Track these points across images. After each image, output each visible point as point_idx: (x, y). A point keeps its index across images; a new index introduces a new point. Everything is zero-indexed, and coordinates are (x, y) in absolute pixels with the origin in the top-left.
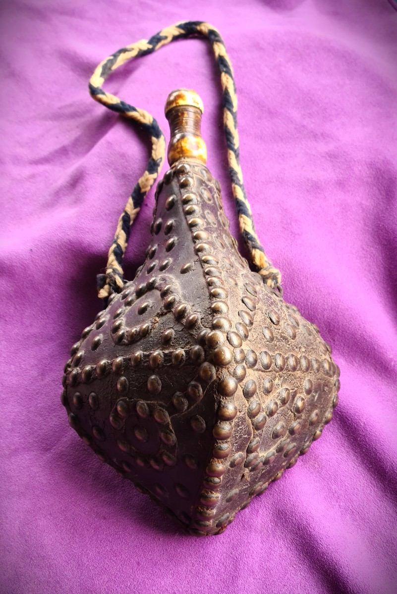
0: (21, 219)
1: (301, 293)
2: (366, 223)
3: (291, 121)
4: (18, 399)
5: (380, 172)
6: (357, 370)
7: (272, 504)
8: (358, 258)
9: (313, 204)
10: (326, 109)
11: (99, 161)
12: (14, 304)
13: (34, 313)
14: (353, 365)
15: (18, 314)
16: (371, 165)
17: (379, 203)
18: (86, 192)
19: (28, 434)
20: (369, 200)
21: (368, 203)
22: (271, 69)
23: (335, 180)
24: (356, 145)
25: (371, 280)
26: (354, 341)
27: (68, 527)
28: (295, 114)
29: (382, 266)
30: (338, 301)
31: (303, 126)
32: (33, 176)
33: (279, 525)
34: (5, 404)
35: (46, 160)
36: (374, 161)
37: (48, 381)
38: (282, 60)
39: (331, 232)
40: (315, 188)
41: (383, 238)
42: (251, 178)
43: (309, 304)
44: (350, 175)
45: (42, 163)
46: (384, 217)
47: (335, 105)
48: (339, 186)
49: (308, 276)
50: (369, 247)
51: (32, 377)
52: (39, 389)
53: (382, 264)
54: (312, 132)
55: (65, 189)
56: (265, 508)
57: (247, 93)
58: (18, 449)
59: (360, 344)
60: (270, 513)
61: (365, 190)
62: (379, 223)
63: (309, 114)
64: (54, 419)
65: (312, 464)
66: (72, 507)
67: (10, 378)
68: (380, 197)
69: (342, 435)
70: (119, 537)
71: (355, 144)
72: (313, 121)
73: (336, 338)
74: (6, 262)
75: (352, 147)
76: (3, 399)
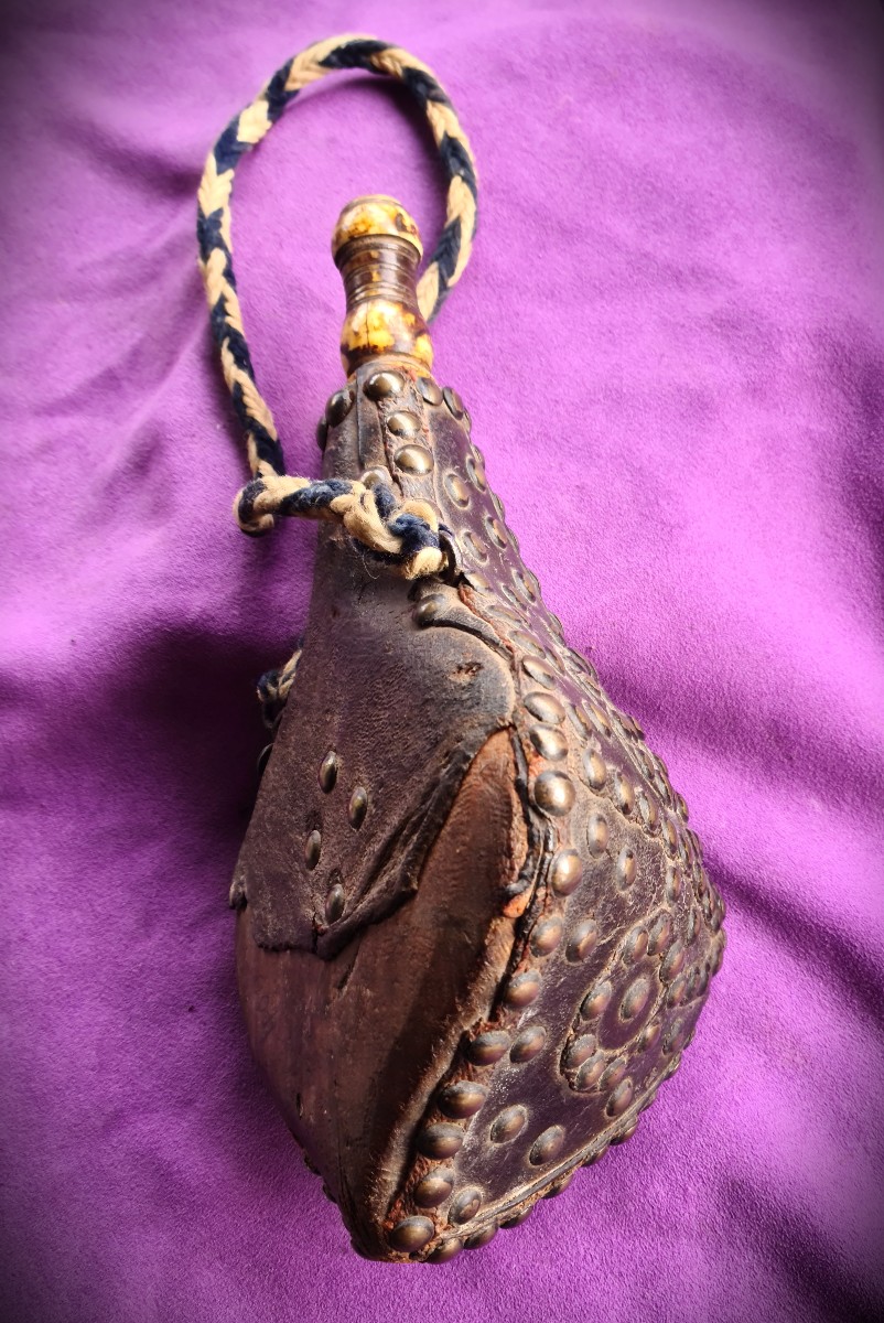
0: (38, 557)
1: (704, 664)
2: (826, 474)
3: (616, 246)
4: (102, 992)
5: (842, 351)
6: (851, 820)
7: (715, 1168)
8: (819, 558)
9: (701, 448)
10: (692, 206)
11: (191, 404)
12: (53, 766)
13: (102, 780)
14: (841, 810)
15: (67, 788)
16: (820, 337)
17: (849, 425)
18: (173, 485)
19: (138, 1073)
20: (825, 420)
21: (824, 427)
22: (549, 126)
23: (741, 384)
24: (777, 293)
25: (854, 607)
26: (837, 756)
27: (266, 1282)
28: (624, 229)
29: (875, 570)
30: (791, 670)
31: (646, 255)
32: (48, 448)
33: (738, 1214)
34: (74, 1006)
35: (71, 405)
36: (826, 328)
37: (161, 936)
38: (571, 99)
39: (750, 506)
40: (699, 407)
41: (870, 508)
42: (545, 397)
43: (725, 685)
44: (774, 368)
45: (64, 413)
46: (866, 457)
47: (711, 195)
48: (754, 397)
49: (715, 622)
50: (841, 529)
51: (125, 934)
52: (144, 961)
53: (876, 567)
54: (669, 267)
55: (124, 478)
56: (700, 1180)
57: (503, 191)
58: (122, 1111)
59: (852, 760)
60: (712, 1190)
61: (813, 397)
62: (856, 471)
63: (655, 223)
64: (190, 1027)
65: (788, 1056)
66: (266, 1232)
67: (75, 943)
68: (851, 409)
69: (844, 981)
70: (385, 1292)
71: (775, 289)
72: (667, 240)
73: (794, 754)
74: (19, 675)
75: (769, 296)
76: (68, 996)
